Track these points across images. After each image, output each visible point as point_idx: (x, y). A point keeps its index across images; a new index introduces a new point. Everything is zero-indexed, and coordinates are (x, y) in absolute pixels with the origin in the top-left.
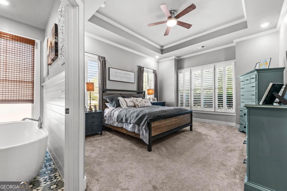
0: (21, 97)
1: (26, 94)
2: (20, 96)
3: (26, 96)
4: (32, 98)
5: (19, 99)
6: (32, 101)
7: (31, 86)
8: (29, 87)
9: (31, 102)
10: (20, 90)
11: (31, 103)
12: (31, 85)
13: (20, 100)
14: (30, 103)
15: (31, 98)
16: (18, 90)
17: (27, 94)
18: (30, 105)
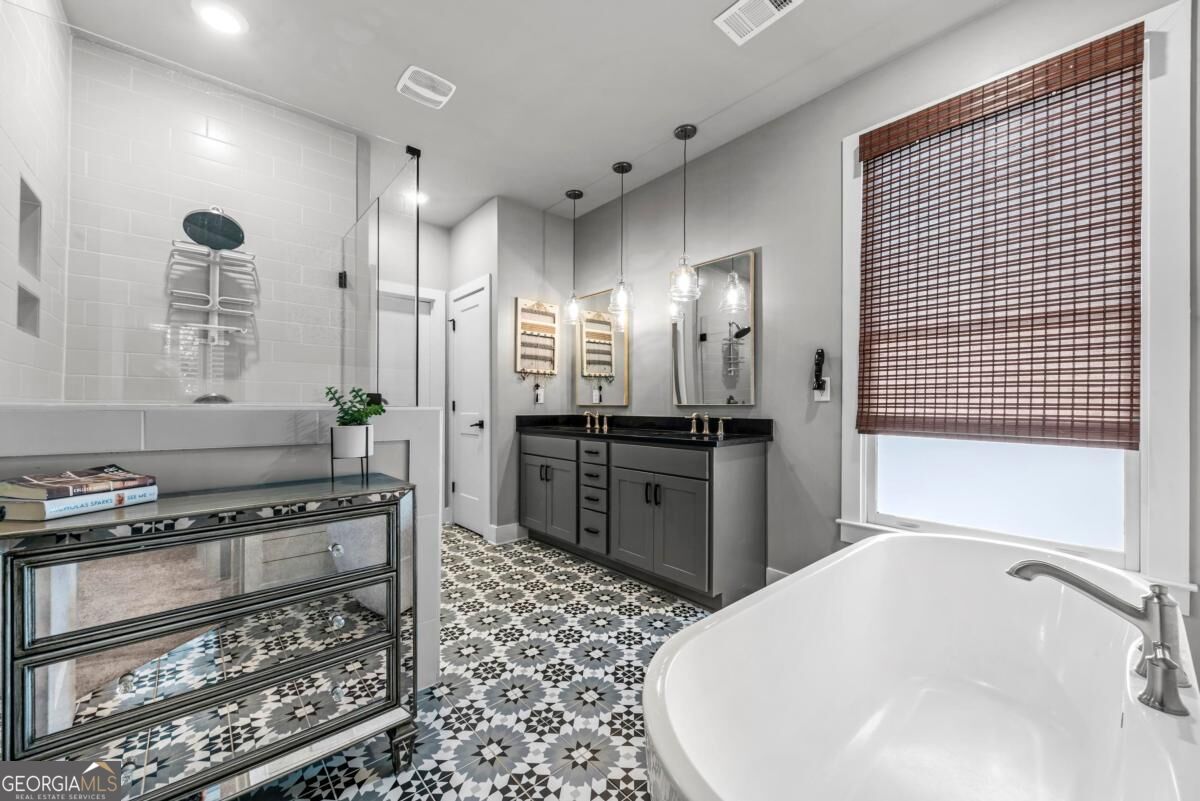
0: (1058, 407)
1: (1085, 389)
2: (1048, 401)
3: (1084, 401)
4: (1127, 414)
5: (1044, 420)
6: (1127, 434)
7: (1120, 333)
8: (1104, 346)
9: (1118, 436)
10: (1049, 366)
11: (1119, 445)
12: (1116, 327)
13: (1051, 427)
14: (1111, 445)
15: (1122, 414)
16: (1042, 366)
17: (1092, 389)
18: (1116, 457)
